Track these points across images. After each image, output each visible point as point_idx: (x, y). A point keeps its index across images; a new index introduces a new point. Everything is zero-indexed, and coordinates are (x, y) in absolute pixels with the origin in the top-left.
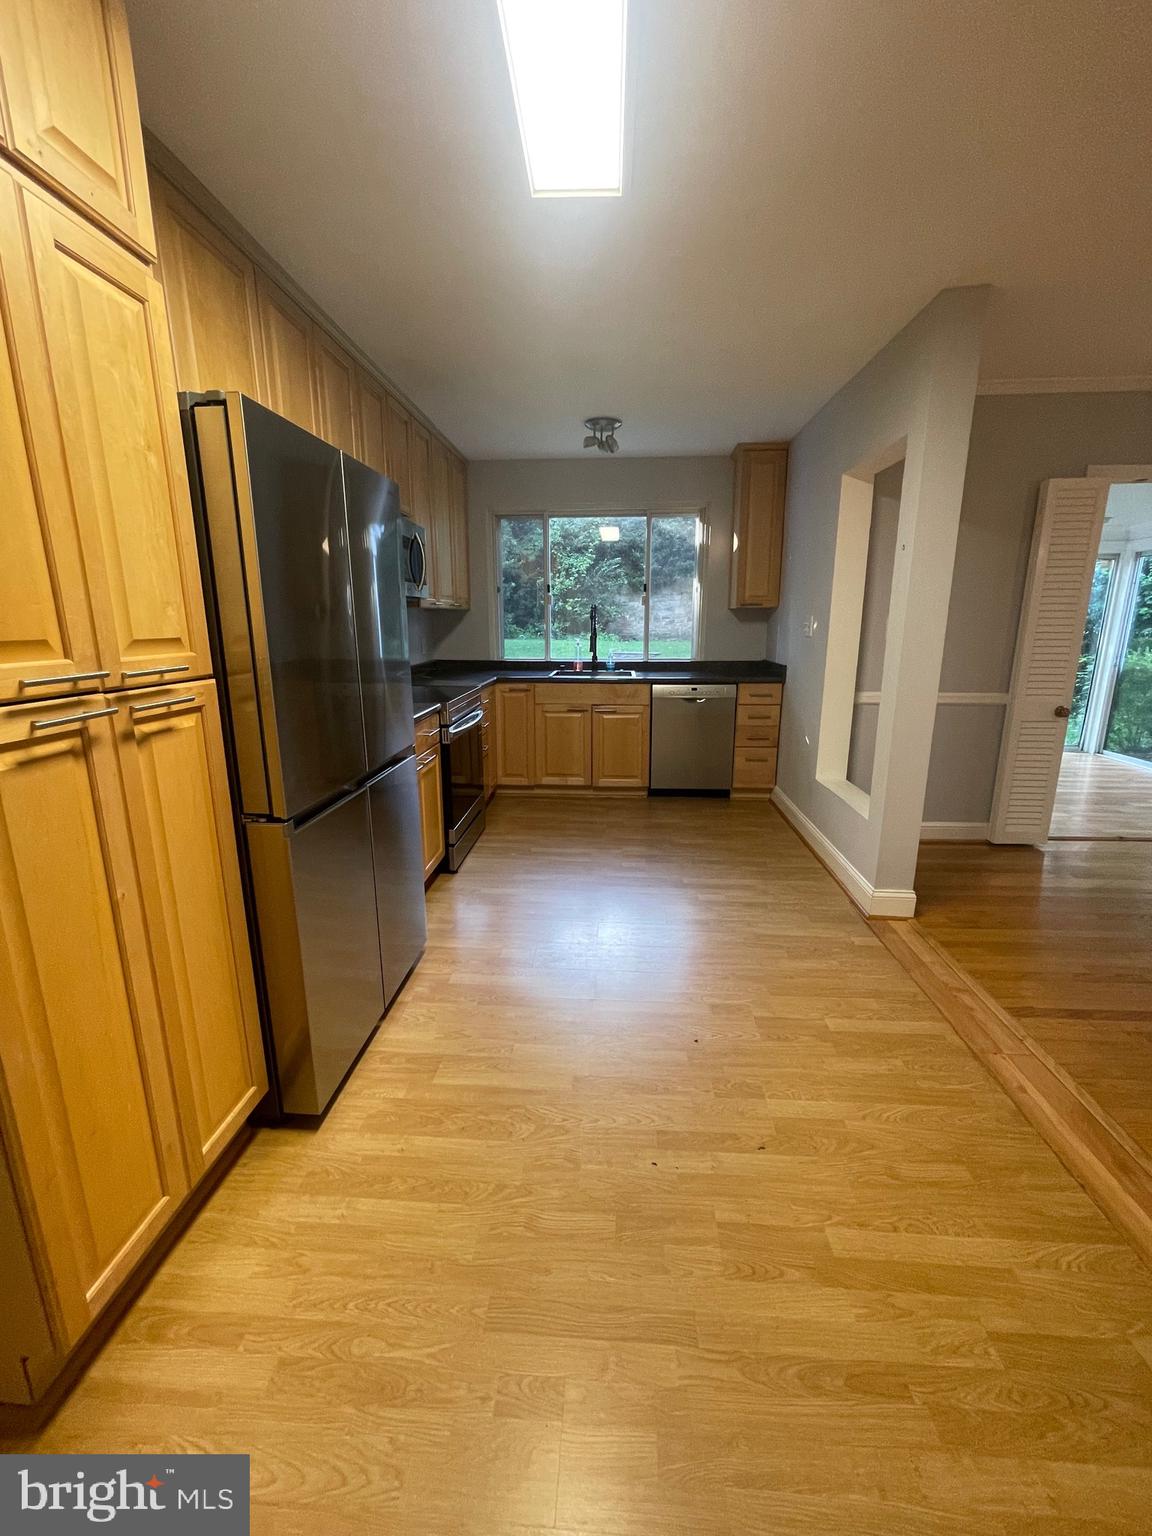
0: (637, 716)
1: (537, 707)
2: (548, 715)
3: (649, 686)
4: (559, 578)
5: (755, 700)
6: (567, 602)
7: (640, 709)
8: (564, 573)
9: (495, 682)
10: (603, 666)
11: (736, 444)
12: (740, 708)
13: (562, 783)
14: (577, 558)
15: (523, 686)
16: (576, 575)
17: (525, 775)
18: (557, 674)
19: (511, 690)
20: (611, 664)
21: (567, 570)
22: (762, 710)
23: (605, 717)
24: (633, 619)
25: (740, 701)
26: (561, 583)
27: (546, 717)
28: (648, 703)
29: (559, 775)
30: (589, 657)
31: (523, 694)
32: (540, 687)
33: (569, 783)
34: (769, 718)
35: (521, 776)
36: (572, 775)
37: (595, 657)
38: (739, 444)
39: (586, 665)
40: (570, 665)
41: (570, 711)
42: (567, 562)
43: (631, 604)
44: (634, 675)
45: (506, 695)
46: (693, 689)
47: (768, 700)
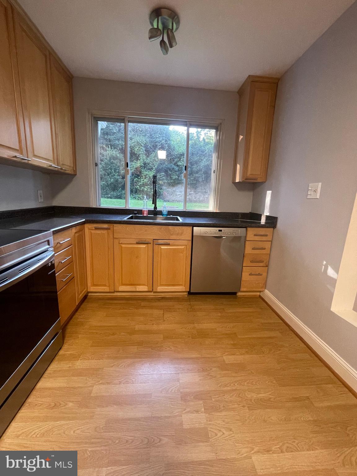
0: (183, 247)
1: (115, 240)
2: (123, 246)
3: (191, 227)
4: (142, 178)
5: (257, 238)
6: (145, 187)
7: (185, 242)
8: (144, 177)
9: (83, 223)
10: (160, 213)
11: (248, 76)
12: (247, 243)
13: (134, 290)
14: (149, 172)
15: (105, 226)
16: (148, 178)
17: (107, 285)
18: (132, 218)
19: (96, 229)
20: (165, 212)
21: (145, 176)
22: (261, 245)
23: (163, 247)
24: (168, 195)
25: (248, 239)
26: (143, 180)
27: (122, 247)
28: (190, 239)
29: (131, 285)
30: (152, 207)
31: (105, 232)
32: (117, 227)
33: (138, 290)
34: (265, 249)
35: (105, 285)
36: (139, 285)
37: (155, 208)
38: (249, 76)
39: (150, 212)
40: (140, 212)
41: (138, 243)
42: (145, 173)
43: (168, 189)
44: (181, 220)
45: (93, 232)
46: (220, 231)
47: (264, 238)
